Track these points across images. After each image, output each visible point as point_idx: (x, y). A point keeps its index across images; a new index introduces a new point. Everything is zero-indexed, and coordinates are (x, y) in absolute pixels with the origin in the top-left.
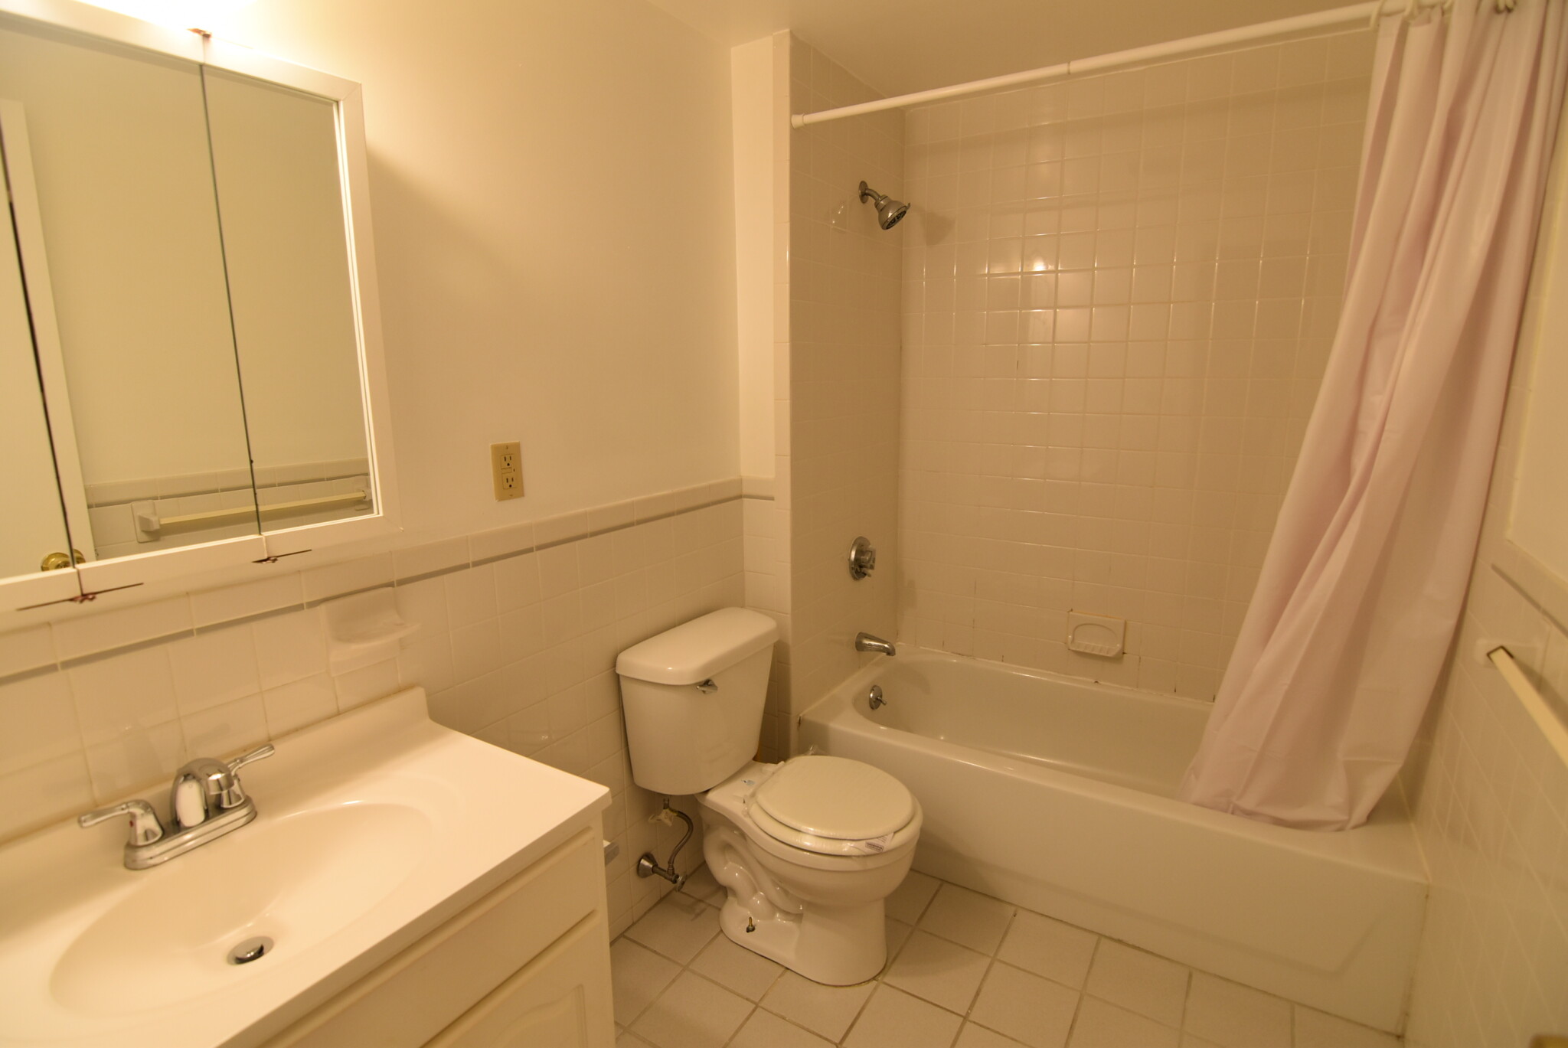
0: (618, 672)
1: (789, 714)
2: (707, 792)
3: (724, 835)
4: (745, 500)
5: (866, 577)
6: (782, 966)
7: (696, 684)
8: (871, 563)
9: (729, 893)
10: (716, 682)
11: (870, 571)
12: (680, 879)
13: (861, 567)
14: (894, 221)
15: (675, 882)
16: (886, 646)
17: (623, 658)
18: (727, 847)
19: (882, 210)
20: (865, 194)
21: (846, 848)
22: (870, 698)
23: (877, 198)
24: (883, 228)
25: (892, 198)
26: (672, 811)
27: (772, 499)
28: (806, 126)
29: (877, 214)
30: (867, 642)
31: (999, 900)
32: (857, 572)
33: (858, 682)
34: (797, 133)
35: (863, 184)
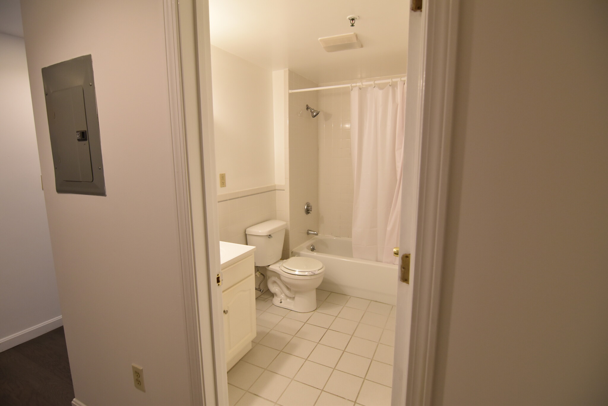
0: (246, 233)
1: (289, 250)
2: (269, 266)
3: (274, 279)
4: (277, 191)
5: (310, 214)
6: (290, 310)
7: (267, 235)
8: (311, 209)
9: (274, 295)
10: (272, 235)
11: (311, 212)
12: (262, 290)
13: (308, 211)
14: (315, 116)
15: (261, 291)
16: (315, 233)
17: (248, 230)
18: (275, 282)
19: (312, 113)
20: (308, 108)
21: (306, 273)
22: (311, 248)
23: (311, 109)
24: (313, 117)
25: (315, 110)
26: (259, 272)
27: (284, 190)
28: (293, 93)
29: (311, 114)
30: (310, 232)
31: (346, 295)
32: (307, 212)
33: (308, 243)
34: (291, 95)
35: (307, 105)
